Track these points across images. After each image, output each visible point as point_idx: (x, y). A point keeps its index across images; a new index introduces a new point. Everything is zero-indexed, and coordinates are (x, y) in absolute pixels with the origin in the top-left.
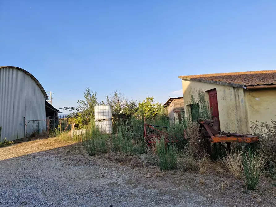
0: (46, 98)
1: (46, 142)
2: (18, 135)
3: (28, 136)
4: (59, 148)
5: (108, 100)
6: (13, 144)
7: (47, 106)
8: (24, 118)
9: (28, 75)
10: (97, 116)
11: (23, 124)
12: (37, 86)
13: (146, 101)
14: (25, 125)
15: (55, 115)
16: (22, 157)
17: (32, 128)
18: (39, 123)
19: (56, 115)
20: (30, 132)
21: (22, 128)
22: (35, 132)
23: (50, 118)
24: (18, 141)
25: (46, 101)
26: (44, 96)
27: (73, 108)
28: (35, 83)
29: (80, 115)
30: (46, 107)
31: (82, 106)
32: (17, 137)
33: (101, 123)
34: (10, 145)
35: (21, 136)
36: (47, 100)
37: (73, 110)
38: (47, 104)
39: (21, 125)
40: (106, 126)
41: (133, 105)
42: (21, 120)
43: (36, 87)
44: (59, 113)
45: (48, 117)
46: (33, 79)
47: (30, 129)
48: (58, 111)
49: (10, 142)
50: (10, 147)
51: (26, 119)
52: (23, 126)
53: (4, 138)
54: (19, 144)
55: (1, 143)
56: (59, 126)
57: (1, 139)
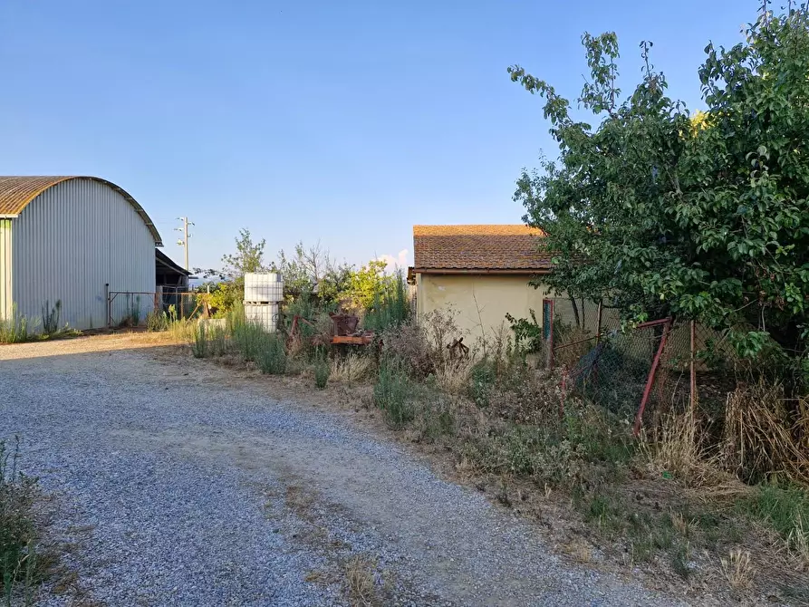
0: (158, 241)
1: (142, 338)
2: (93, 319)
3: (113, 324)
5: (284, 261)
6: (80, 335)
7: (161, 261)
8: (107, 285)
9: (118, 192)
10: (249, 295)
11: (104, 298)
12: (137, 215)
13: (368, 268)
14: (109, 300)
15: (181, 283)
16: (92, 353)
17: (123, 308)
18: (138, 299)
19: (183, 283)
20: (117, 317)
21: (101, 306)
22: (129, 318)
23: (164, 290)
24: (90, 332)
25: (157, 251)
26: (154, 238)
27: (212, 272)
28: (133, 209)
29: (223, 288)
30: (157, 262)
31: (232, 268)
32: (92, 325)
33: (256, 309)
34: (76, 336)
35: (100, 322)
36: (159, 248)
37: (211, 276)
38: (158, 254)
39: (100, 299)
40: (265, 317)
41: (347, 274)
42: (100, 289)
43: (138, 221)
44: (191, 278)
45: (161, 287)
46: (128, 201)
47: (119, 311)
48: (188, 273)
49: (76, 332)
50: (74, 341)
51: (110, 289)
52: (104, 304)
53: (64, 324)
54: (91, 337)
55: (59, 331)
56: (172, 308)
57: (59, 325)
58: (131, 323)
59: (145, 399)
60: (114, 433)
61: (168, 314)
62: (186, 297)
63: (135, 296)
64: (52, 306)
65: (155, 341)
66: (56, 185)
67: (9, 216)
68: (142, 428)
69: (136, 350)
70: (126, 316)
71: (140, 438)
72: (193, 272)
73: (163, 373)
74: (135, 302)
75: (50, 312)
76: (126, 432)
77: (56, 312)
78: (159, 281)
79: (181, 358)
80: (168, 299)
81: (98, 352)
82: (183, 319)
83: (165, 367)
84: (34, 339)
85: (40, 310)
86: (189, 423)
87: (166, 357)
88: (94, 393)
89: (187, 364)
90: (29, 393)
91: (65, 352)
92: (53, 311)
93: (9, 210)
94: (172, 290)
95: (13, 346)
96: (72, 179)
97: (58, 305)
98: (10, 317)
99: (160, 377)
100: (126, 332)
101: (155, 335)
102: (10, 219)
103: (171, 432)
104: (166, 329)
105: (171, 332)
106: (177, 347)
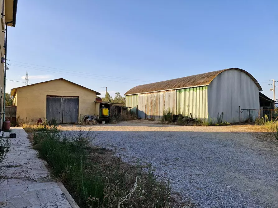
0: (260, 89)
2: (235, 119)
3: (242, 121)
4: (260, 132)
6: (230, 125)
8: (240, 107)
9: (244, 72)
11: (239, 111)
14: (240, 112)
15: (271, 105)
16: (232, 132)
18: (252, 112)
20: (244, 118)
21: (237, 114)
22: (248, 119)
24: (233, 124)
26: (258, 88)
28: (250, 78)
30: (260, 97)
32: (234, 121)
34: (228, 125)
35: (237, 120)
36: (261, 92)
38: (261, 94)
39: (237, 112)
43: (251, 81)
45: (262, 107)
46: (248, 75)
47: (245, 116)
48: (274, 101)
49: (228, 123)
50: (227, 127)
51: (242, 108)
52: (239, 113)
53: (224, 120)
54: (233, 126)
55: (222, 123)
56: (266, 116)
57: (223, 121)
58: (249, 121)
59: (249, 158)
60: (231, 174)
61: (264, 118)
62: (273, 112)
63: (251, 111)
64: (220, 114)
65: (259, 129)
66: (221, 73)
67: (207, 85)
68: (245, 174)
69: (249, 133)
70: (247, 118)
71: (243, 180)
72: (276, 101)
73: (260, 145)
74: (251, 113)
75: (220, 116)
76: (236, 175)
77: (222, 116)
78: (261, 105)
79: (269, 139)
80: (265, 112)
81: (234, 132)
82: (272, 121)
83: (261, 143)
84: (214, 125)
85: (216, 115)
86: (270, 178)
87: (262, 137)
88: (228, 150)
89: (272, 142)
90: (205, 146)
91: (222, 131)
92: (221, 116)
93: (207, 83)
94: (267, 109)
95: (207, 127)
96: (226, 70)
97: (222, 114)
98: (207, 117)
99: (258, 147)
100: (247, 125)
101: (258, 127)
102: (207, 86)
103: (259, 181)
104: (264, 125)
105: (266, 126)
106: (268, 133)
